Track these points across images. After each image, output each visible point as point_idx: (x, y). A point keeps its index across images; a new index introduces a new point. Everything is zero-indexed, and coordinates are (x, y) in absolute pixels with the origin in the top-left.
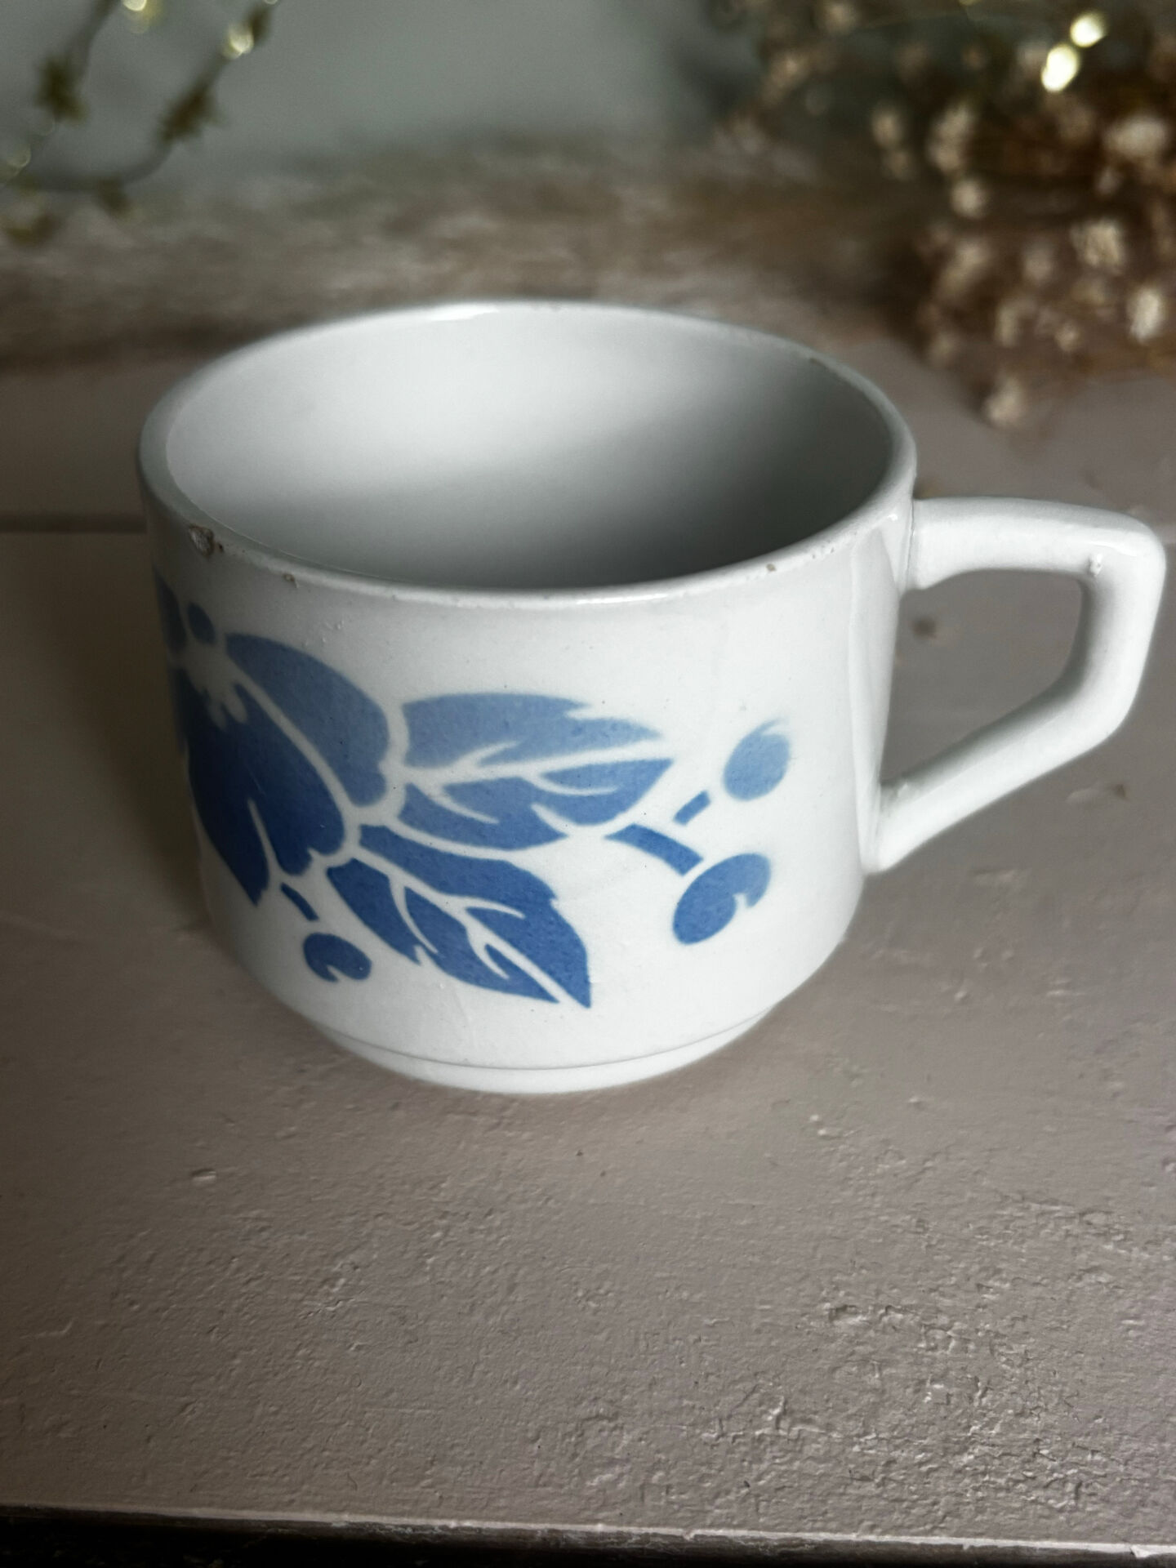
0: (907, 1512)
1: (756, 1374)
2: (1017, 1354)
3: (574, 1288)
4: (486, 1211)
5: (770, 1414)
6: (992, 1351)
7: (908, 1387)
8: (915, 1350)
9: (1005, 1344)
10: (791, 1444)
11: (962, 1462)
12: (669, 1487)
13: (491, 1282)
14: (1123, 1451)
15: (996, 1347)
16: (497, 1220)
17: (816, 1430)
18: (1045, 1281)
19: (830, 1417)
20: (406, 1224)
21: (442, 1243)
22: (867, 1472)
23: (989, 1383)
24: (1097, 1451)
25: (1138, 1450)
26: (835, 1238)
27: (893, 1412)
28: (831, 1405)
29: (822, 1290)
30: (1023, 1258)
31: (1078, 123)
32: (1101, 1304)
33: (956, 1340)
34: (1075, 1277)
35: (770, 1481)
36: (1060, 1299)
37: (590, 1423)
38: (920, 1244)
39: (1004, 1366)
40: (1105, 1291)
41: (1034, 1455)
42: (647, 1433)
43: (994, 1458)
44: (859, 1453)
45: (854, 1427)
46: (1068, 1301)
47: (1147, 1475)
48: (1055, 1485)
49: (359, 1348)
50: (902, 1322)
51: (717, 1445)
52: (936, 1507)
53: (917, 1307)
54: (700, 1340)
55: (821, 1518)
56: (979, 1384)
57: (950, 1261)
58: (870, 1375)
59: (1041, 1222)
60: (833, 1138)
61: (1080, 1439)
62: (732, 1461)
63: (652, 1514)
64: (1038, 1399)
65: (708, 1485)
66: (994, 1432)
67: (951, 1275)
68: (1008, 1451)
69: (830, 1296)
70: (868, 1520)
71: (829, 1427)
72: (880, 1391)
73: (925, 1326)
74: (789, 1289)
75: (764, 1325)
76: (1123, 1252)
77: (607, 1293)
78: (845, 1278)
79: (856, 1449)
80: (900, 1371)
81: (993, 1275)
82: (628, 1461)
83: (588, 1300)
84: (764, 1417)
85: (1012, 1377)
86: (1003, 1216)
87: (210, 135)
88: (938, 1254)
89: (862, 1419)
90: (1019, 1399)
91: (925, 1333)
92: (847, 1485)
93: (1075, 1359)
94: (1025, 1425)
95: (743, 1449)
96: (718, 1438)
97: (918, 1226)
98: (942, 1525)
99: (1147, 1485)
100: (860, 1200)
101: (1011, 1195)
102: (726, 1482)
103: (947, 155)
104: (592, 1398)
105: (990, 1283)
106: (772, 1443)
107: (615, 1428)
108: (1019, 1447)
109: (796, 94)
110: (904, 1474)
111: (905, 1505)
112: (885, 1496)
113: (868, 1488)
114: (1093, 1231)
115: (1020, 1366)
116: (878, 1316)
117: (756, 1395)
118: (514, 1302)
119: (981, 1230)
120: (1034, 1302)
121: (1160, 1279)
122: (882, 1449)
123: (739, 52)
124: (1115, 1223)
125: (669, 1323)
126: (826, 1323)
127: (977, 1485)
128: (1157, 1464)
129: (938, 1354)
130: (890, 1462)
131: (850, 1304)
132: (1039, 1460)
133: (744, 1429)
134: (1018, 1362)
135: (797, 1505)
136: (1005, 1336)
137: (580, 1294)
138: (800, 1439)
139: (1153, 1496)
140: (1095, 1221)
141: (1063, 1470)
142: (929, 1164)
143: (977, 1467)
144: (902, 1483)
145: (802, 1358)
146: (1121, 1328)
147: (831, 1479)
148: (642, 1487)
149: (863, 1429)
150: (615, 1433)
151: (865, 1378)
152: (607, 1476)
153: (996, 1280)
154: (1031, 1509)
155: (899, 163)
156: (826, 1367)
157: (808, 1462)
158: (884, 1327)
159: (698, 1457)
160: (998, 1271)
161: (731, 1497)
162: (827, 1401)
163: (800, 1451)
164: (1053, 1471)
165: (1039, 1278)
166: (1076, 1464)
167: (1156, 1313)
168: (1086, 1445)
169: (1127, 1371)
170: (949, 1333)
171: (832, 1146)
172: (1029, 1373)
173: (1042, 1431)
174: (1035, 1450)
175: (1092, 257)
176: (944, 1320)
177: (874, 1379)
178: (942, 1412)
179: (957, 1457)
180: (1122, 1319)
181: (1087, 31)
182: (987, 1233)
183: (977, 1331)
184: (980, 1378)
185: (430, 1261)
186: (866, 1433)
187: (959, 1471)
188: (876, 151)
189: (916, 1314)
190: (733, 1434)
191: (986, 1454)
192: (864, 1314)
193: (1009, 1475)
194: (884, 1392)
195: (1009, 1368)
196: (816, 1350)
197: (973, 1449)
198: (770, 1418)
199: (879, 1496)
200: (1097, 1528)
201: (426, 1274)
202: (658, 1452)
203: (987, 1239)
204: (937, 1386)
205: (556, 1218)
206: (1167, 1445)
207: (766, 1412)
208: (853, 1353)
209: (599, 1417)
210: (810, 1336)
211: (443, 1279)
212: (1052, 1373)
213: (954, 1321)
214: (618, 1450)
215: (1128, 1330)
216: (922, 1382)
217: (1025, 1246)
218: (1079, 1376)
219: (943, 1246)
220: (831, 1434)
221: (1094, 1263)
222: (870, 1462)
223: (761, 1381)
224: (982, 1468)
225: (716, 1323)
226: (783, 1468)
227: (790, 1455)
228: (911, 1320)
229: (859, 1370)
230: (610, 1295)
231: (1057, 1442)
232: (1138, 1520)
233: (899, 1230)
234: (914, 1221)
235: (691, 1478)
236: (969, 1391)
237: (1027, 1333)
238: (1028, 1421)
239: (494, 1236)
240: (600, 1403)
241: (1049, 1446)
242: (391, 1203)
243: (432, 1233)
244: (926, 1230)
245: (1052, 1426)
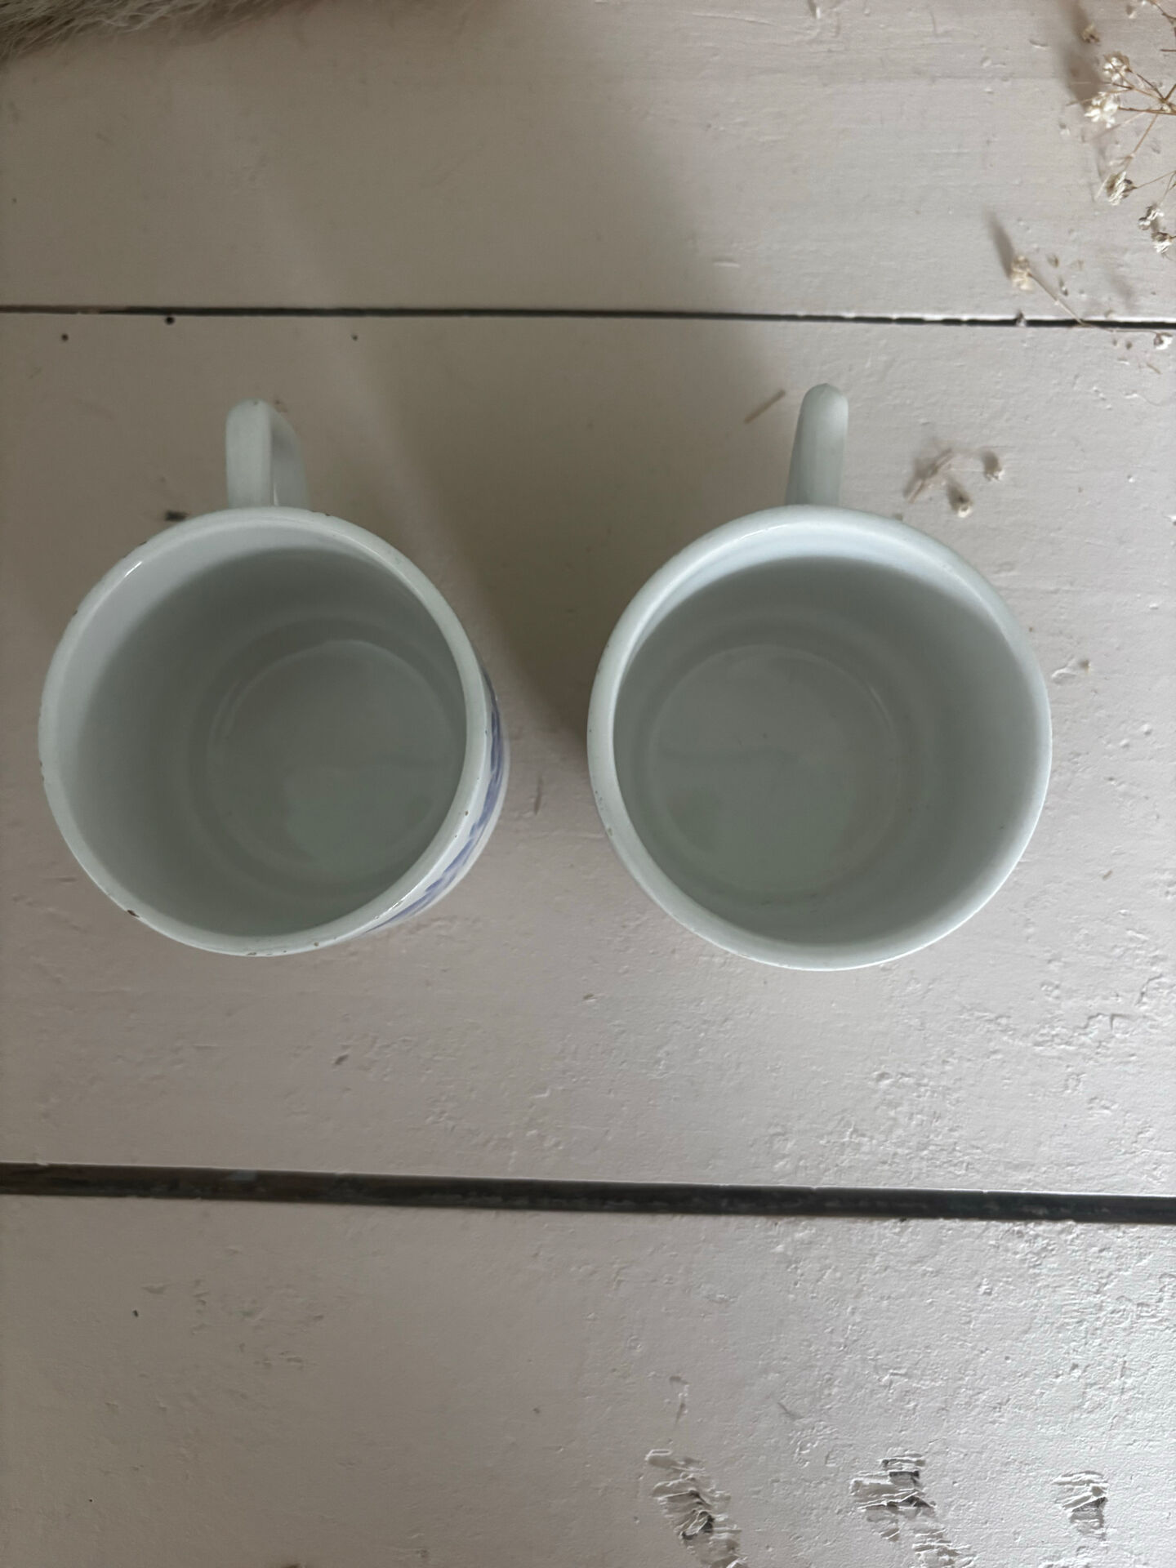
0: (899, 1177)
1: (844, 1111)
9: (950, 1094)
10: (856, 1146)
17: (866, 1139)
22: (886, 1159)
23: (940, 1114)
26: (884, 1033)
27: (899, 1129)
29: (875, 1065)
32: (995, 1071)
35: (847, 1164)
36: (978, 1068)
37: (775, 1137)
38: (921, 1037)
44: (883, 1150)
45: (882, 1138)
51: (826, 1147)
56: (936, 1115)
59: (978, 1022)
62: (832, 1154)
65: (821, 1166)
68: (943, 1148)
71: (872, 1138)
73: (918, 1084)
74: (860, 1064)
78: (887, 1058)
80: (904, 1109)
84: (844, 1133)
85: (951, 1111)
86: (961, 1019)
89: (886, 1133)
90: (951, 1122)
92: (877, 1165)
94: (952, 1135)
95: (837, 1148)
96: (826, 1144)
102: (829, 1164)
104: (776, 1124)
106: (848, 1146)
107: (784, 1139)
111: (898, 1174)
114: (998, 1028)
117: (844, 1121)
119: (950, 1028)
124: (1010, 1023)
126: (874, 1083)
129: (921, 1099)
133: (837, 1139)
145: (864, 1102)
147: (871, 1162)
152: (783, 1163)
156: (873, 1107)
157: (863, 1155)
158: (900, 1086)
160: (953, 1053)
161: (831, 1172)
162: (873, 1124)
163: (860, 1150)
166: (968, 1154)
177: (892, 1113)
184: (937, 1112)
186: (887, 1140)
190: (833, 1141)
192: (892, 1078)
195: (950, 1106)
196: (870, 1098)
197: (929, 1147)
198: (848, 1134)
204: (919, 1116)
207: (847, 1131)
208: (885, 1099)
209: (779, 1134)
210: (866, 1090)
216: (912, 1114)
217: (968, 1038)
221: (997, 1048)
223: (845, 1115)
226: (851, 1159)
229: (887, 1108)
235: (815, 1163)
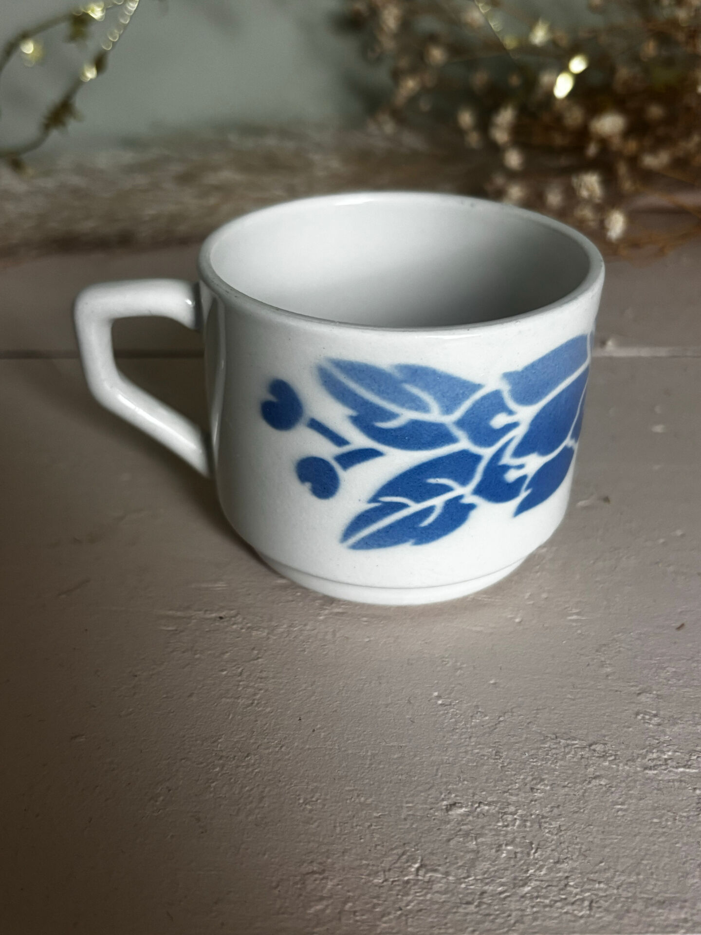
0: (493, 921)
1: (404, 844)
2: (554, 828)
3: (298, 798)
4: (246, 755)
5: (413, 867)
6: (540, 826)
7: (492, 849)
8: (496, 827)
9: (547, 822)
10: (426, 884)
11: (524, 891)
12: (355, 912)
13: (249, 796)
14: (617, 881)
15: (543, 824)
16: (252, 759)
17: (440, 876)
18: (570, 785)
19: (448, 867)
20: (198, 764)
21: (220, 774)
22: (469, 899)
23: (539, 845)
24: (602, 882)
25: (625, 880)
26: (449, 763)
27: (484, 863)
28: (448, 861)
29: (441, 794)
30: (557, 772)
31: (574, 116)
32: (602, 797)
33: (520, 820)
34: (587, 782)
35: (414, 906)
36: (579, 795)
37: (308, 876)
38: (497, 765)
39: (547, 835)
40: (604, 789)
41: (566, 885)
42: (341, 881)
43: (542, 888)
44: (465, 888)
45: (462, 873)
46: (583, 796)
47: (630, 895)
48: (578, 903)
49: (172, 836)
50: (488, 811)
51: (382, 887)
52: (509, 918)
53: (497, 802)
54: (371, 825)
55: (443, 927)
56: (533, 846)
57: (515, 775)
58: (470, 843)
59: (567, 750)
60: (447, 705)
61: (592, 875)
62: (391, 895)
63: (345, 928)
64: (567, 853)
65: (377, 910)
66: (542, 873)
67: (516, 783)
68: (550, 884)
69: (447, 797)
70: (471, 927)
71: (447, 874)
72: (476, 852)
73: (502, 813)
74: (422, 794)
75: (409, 815)
76: (614, 766)
77: (317, 800)
78: (455, 787)
79: (463, 886)
80: (488, 839)
81: (540, 782)
82: (330, 897)
83: (306, 804)
84: (410, 869)
85: (552, 841)
86: (545, 748)
87: (72, 125)
88: (508, 771)
89: (466, 868)
90: (556, 854)
91: (502, 817)
92: (458, 907)
93: (587, 829)
94: (560, 868)
95: (398, 888)
96: (383, 882)
97: (496, 755)
98: (514, 928)
99: (630, 900)
100: (463, 741)
101: (549, 735)
102: (388, 908)
103: (501, 136)
104: (309, 861)
105: (539, 786)
106: (415, 884)
107: (322, 879)
108: (557, 881)
109: (413, 99)
110: (491, 899)
111: (492, 917)
112: (481, 912)
113: (470, 909)
114: (597, 755)
115: (556, 834)
116: (474, 808)
117: (404, 857)
118: (263, 807)
119: (532, 756)
120: (563, 797)
121: (635, 781)
122: (478, 885)
123: (381, 76)
124: (609, 750)
125: (354, 816)
126: (444, 813)
127: (534, 904)
128: (635, 888)
129: (509, 829)
130: (483, 893)
131: (458, 801)
132: (568, 888)
133: (398, 877)
134: (555, 832)
135: (430, 920)
136: (547, 817)
137: (301, 801)
138: (430, 881)
139: (634, 907)
140: (597, 749)
141: (583, 894)
142: (501, 719)
143: (533, 894)
144: (490, 905)
145: (431, 834)
146: (614, 810)
147: (449, 904)
148: (340, 913)
149: (467, 874)
150: (323, 881)
151: (467, 845)
152: (319, 907)
153: (542, 785)
154: (564, 917)
155: (474, 139)
156: (445, 839)
157: (436, 894)
158: (478, 815)
159: (371, 894)
160: (542, 780)
161: (391, 917)
162: (446, 858)
163: (431, 889)
164: (576, 894)
165: (566, 783)
166: (589, 890)
167: (633, 801)
168: (595, 879)
169: (618, 835)
170: (515, 816)
171: (446, 710)
172: (562, 838)
173: (570, 872)
174: (566, 883)
175: (585, 193)
176: (512, 809)
177: (472, 845)
178: (512, 862)
179: (521, 888)
180: (614, 805)
181: (578, 65)
182: (536, 758)
183: (531, 815)
184: (534, 842)
185: (214, 784)
186: (469, 877)
187: (523, 897)
188: (460, 132)
189: (496, 806)
190: (392, 880)
191: (538, 886)
192: (466, 807)
193: (551, 898)
194: (478, 852)
195: (550, 835)
196: (439, 829)
197: (531, 883)
198: (413, 870)
199: (477, 913)
200: (603, 926)
201: (211, 793)
202: (348, 891)
203: (536, 762)
204: (509, 848)
205: (287, 757)
206: (641, 877)
207: (410, 866)
208: (460, 830)
209: (313, 872)
210: (435, 821)
211: (221, 795)
212: (574, 838)
213: (518, 810)
214: (325, 891)
215: (618, 811)
216: (500, 846)
217: (558, 764)
218: (590, 839)
219: (511, 766)
220: (448, 878)
221: (598, 774)
222: (471, 893)
223: (407, 848)
224: (535, 894)
225: (381, 815)
226: (421, 898)
227: (425, 891)
228: (493, 809)
229: (464, 840)
230: (319, 801)
231: (578, 878)
232: (626, 921)
233: (486, 758)
234: (494, 752)
235: (368, 906)
236: (528, 850)
237: (560, 815)
238: (562, 866)
239: (250, 769)
240: (315, 864)
241: (574, 880)
242: (190, 752)
243: (214, 769)
244: (501, 757)
245: (576, 868)
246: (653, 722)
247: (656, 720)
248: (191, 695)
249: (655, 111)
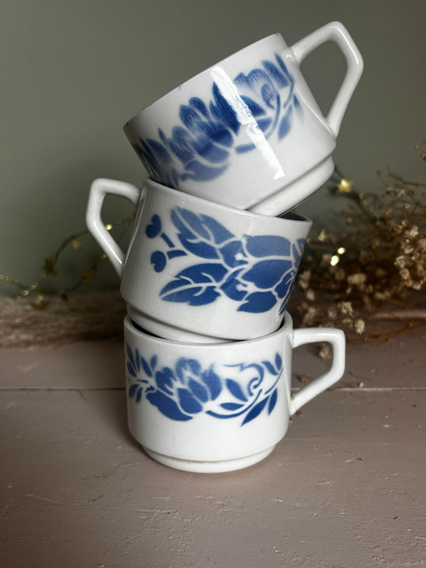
31: (340, 275)
60: (280, 553)
101: (330, 566)
103: (304, 284)
142: (306, 559)
171: (279, 555)
175: (344, 311)
181: (341, 251)
246: (381, 561)
247: (382, 560)
248: (155, 547)
249: (380, 272)
